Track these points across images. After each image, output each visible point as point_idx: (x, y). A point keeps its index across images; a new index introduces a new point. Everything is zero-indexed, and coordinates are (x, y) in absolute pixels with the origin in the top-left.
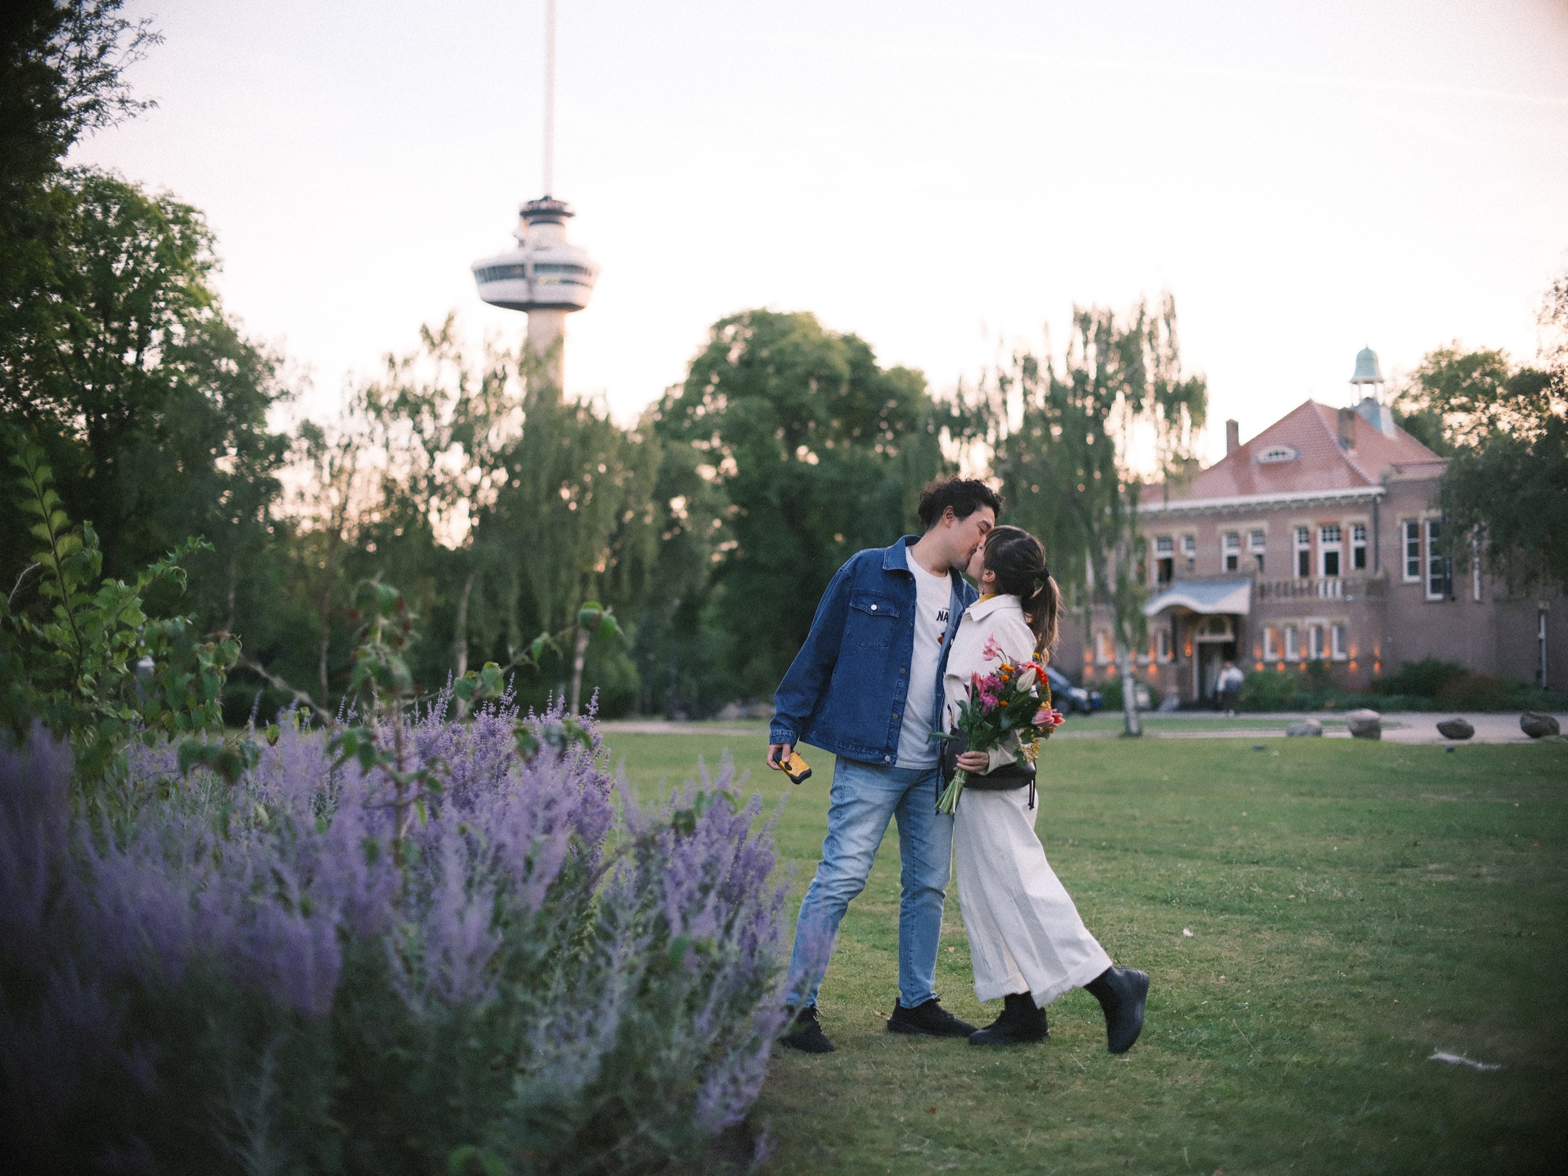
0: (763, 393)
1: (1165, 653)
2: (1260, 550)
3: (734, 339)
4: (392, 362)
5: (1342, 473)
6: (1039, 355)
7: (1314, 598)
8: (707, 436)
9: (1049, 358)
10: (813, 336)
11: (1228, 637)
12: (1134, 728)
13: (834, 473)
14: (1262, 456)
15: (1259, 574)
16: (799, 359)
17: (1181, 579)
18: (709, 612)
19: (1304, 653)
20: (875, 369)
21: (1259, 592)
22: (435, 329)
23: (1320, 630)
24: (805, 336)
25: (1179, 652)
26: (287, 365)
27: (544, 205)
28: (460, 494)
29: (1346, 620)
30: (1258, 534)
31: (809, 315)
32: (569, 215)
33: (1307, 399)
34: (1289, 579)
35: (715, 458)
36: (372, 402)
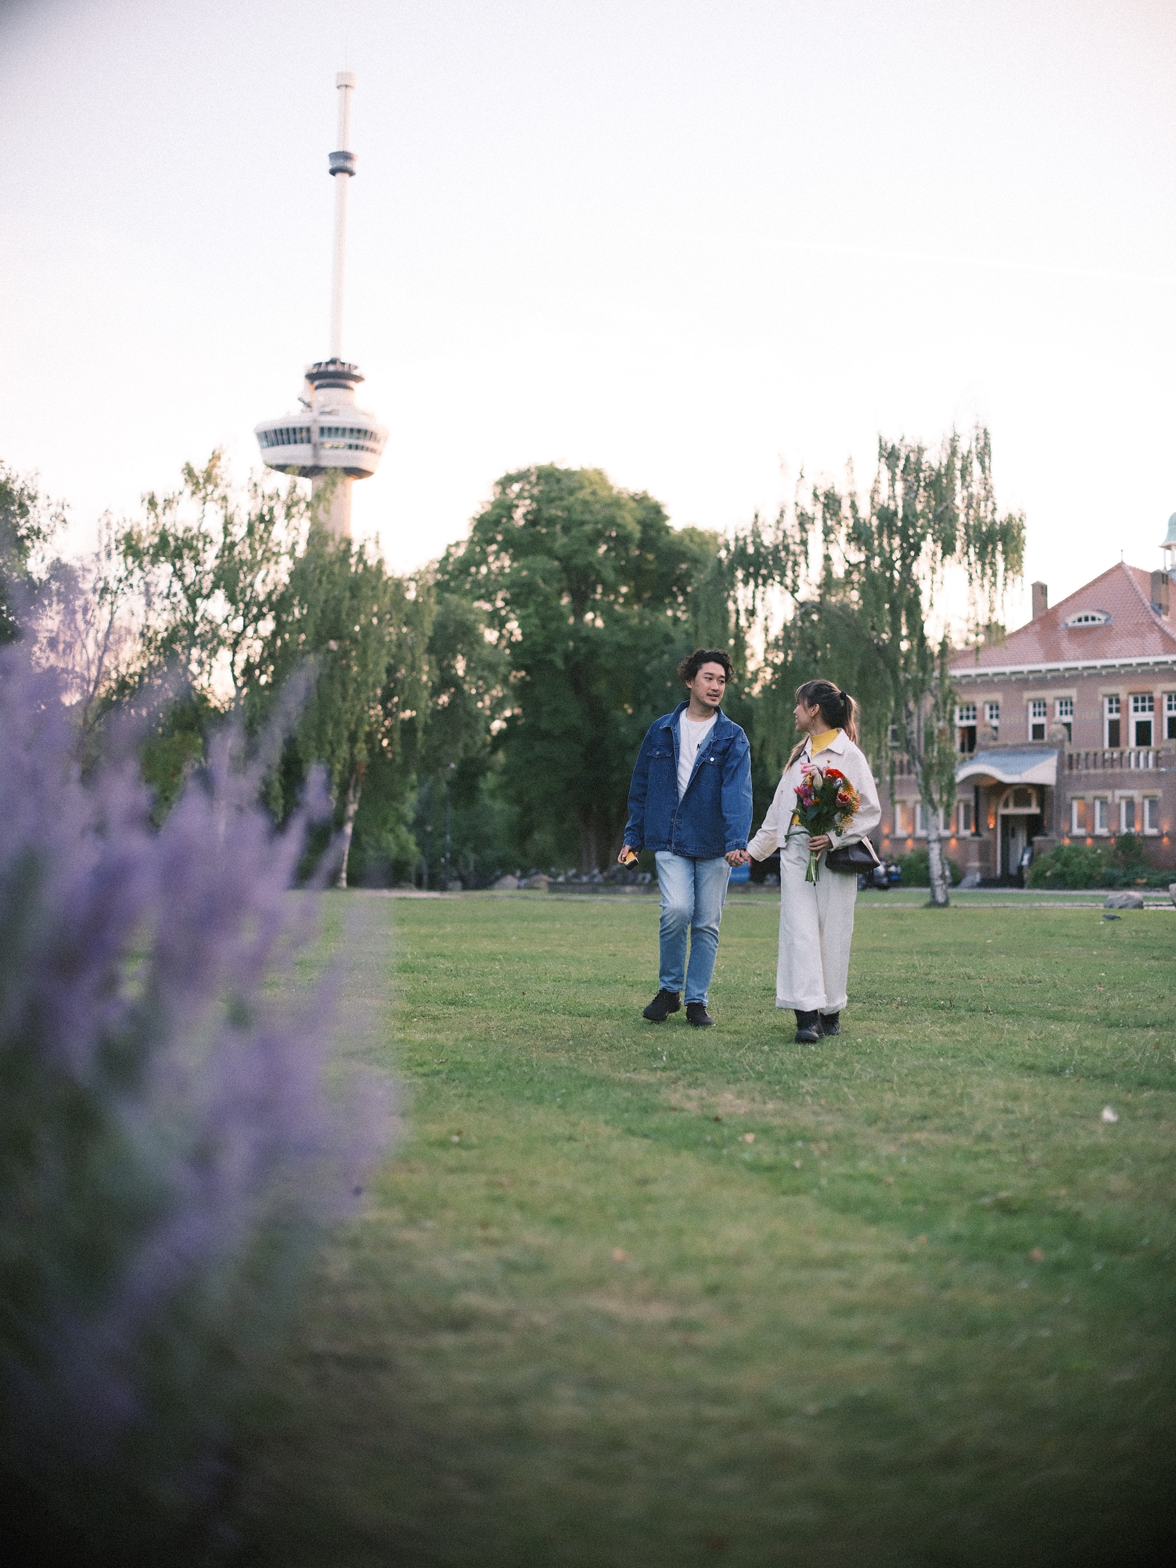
0: (550, 553)
1: (967, 827)
2: (1068, 719)
3: (519, 496)
4: (152, 503)
5: (1154, 639)
6: (842, 491)
7: (1126, 770)
8: (489, 597)
9: (852, 495)
10: (603, 493)
11: (1034, 810)
12: (940, 898)
13: (621, 637)
14: (1071, 621)
15: (1067, 744)
16: (587, 517)
17: (985, 748)
18: (489, 781)
19: (1114, 828)
20: (667, 530)
21: (1067, 763)
22: (200, 467)
23: (1131, 804)
24: (594, 493)
25: (981, 822)
26: (38, 502)
27: (331, 368)
28: (222, 642)
29: (1159, 793)
30: (1066, 702)
31: (599, 473)
32: (358, 379)
33: (1120, 561)
34: (1099, 750)
35: (497, 620)
36: (131, 547)
